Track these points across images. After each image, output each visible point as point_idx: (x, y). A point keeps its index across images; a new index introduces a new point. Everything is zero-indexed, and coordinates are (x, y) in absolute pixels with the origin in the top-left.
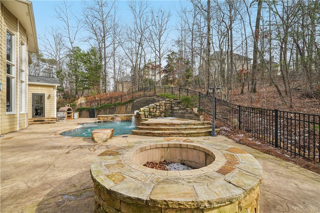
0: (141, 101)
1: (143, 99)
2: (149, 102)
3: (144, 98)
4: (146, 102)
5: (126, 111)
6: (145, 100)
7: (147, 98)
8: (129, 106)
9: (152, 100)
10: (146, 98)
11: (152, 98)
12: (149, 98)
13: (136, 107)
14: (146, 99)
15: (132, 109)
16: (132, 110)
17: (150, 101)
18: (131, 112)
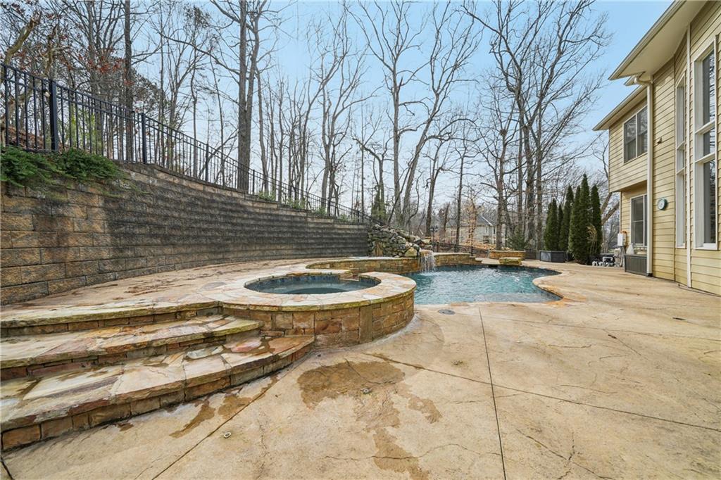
0: (164, 190)
1: (173, 184)
2: (209, 207)
3: (177, 181)
4: (191, 204)
5: (61, 263)
6: (185, 196)
8: (77, 212)
9: (222, 203)
11: (220, 196)
12: (201, 188)
13: (140, 225)
14: (191, 189)
15: (112, 234)
16: (118, 248)
17: (215, 205)
18: (116, 260)
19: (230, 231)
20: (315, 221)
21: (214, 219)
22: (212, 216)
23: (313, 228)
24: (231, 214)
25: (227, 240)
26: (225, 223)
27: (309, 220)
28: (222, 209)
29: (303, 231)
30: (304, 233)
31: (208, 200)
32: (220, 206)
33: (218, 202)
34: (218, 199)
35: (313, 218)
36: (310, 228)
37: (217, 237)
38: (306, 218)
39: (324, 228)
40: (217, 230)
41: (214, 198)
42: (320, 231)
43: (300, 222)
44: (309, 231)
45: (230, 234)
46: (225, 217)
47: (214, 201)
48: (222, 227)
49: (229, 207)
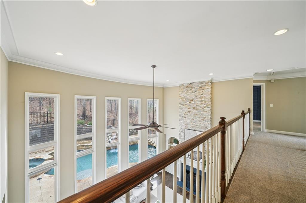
2: (44, 131)
7: (37, 126)
10: (34, 127)
11: (48, 126)
12: (41, 126)
17: (46, 129)
19: (51, 135)
20: (86, 128)
21: (44, 134)
22: (44, 133)
23: (85, 130)
24: (52, 130)
25: (50, 138)
26: (49, 134)
27: (83, 128)
28: (49, 130)
29: (80, 131)
30: (80, 132)
31: (43, 129)
32: (48, 129)
33: (47, 128)
34: (47, 127)
35: (85, 127)
36: (83, 130)
37: (45, 138)
38: (82, 127)
39: (89, 130)
40: (45, 136)
41: (46, 127)
42: (87, 131)
43: (79, 129)
44: (83, 131)
45: (51, 136)
46: (49, 132)
47: (46, 128)
48: (48, 135)
49: (51, 129)
